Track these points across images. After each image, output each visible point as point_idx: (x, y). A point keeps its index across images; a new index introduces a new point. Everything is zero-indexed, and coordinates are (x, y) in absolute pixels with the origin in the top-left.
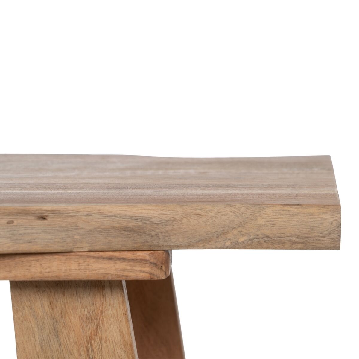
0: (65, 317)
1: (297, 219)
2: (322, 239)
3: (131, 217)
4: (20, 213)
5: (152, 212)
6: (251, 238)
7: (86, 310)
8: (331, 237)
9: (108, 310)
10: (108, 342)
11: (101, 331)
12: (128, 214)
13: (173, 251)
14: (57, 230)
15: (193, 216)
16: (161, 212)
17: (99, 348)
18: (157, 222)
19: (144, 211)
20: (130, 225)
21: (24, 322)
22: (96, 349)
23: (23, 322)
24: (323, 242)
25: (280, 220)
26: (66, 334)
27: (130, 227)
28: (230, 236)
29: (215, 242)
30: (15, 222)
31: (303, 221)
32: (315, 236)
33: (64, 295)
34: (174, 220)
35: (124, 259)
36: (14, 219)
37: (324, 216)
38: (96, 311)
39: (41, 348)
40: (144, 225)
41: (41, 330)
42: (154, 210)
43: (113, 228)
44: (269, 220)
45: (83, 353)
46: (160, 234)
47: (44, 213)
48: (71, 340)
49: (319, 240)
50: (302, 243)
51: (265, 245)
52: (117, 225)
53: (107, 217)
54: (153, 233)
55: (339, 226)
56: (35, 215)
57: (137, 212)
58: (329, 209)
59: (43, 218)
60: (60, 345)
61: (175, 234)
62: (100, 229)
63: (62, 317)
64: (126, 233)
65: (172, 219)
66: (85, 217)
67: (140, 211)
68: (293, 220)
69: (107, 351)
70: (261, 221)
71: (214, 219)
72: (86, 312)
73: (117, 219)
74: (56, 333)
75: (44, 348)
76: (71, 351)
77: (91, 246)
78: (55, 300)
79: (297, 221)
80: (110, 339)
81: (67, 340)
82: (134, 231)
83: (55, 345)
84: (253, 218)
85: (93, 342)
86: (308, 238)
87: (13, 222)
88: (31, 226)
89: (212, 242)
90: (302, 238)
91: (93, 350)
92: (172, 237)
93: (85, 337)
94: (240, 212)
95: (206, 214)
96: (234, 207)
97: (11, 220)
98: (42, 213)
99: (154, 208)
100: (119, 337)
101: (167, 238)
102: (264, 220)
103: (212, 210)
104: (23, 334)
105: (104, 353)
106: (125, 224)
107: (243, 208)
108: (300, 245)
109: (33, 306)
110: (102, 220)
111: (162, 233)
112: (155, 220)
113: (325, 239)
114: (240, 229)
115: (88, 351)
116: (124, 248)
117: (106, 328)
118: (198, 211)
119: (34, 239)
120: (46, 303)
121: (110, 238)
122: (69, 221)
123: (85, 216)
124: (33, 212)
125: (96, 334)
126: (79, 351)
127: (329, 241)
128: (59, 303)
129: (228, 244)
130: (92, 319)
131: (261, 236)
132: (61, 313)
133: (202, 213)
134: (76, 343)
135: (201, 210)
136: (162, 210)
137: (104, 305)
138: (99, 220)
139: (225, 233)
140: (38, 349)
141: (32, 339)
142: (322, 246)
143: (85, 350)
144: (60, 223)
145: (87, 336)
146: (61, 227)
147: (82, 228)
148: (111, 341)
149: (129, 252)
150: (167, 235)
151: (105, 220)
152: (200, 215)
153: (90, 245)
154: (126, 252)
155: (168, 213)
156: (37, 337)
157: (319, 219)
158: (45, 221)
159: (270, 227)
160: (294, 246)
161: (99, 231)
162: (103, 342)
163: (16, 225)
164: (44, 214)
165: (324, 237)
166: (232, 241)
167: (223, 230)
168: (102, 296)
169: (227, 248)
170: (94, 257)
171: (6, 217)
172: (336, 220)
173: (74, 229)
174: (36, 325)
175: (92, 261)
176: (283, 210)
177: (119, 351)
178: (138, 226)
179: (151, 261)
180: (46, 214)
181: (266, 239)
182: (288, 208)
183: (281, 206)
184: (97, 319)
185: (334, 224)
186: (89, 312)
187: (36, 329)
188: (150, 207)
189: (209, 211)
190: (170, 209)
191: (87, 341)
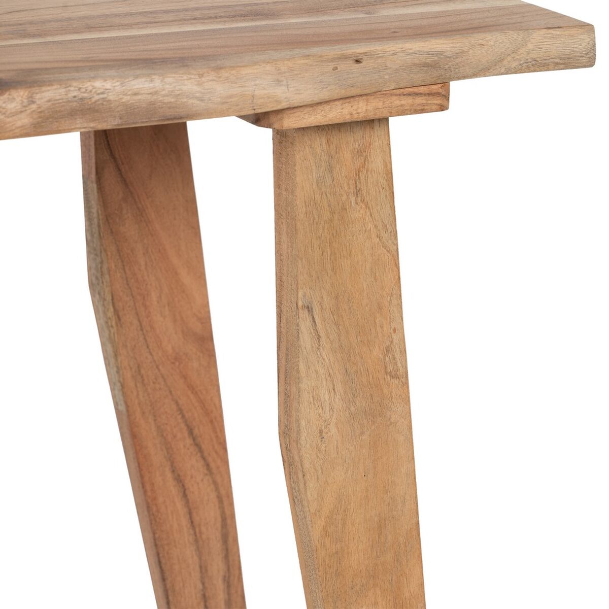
0: (339, 153)
1: (560, 42)
2: (581, 58)
3: (428, 53)
4: (340, 58)
5: (445, 46)
6: (521, 62)
7: (357, 143)
8: (588, 56)
9: (375, 141)
10: (373, 172)
11: (368, 163)
12: (426, 50)
13: (451, 82)
14: (371, 72)
15: (477, 46)
16: (452, 45)
17: (365, 180)
18: (449, 56)
19: (438, 46)
20: (428, 61)
21: (305, 161)
22: (363, 180)
23: (303, 161)
24: (581, 62)
25: (545, 43)
26: (338, 169)
27: (428, 63)
28: (505, 62)
29: (494, 70)
30: (339, 67)
31: (565, 42)
32: (575, 56)
33: (340, 131)
34: (463, 52)
35: (420, 94)
36: (337, 64)
37: (582, 37)
38: (365, 144)
39: (317, 185)
40: (440, 59)
41: (319, 167)
42: (446, 43)
43: (415, 64)
44: (537, 44)
45: (351, 186)
46: (452, 67)
47: (358, 56)
48: (343, 175)
49: (579, 60)
50: (564, 64)
51: (532, 68)
52: (417, 62)
53: (409, 54)
54: (447, 67)
55: (594, 45)
56: (352, 59)
57: (432, 47)
58: (585, 30)
59: (358, 61)
60: (333, 180)
61: (464, 66)
62: (404, 67)
63: (336, 153)
64: (425, 69)
65: (461, 51)
66: (391, 57)
67: (435, 46)
68: (556, 42)
69: (372, 181)
70: (530, 46)
71: (494, 47)
72: (357, 146)
73: (417, 55)
74: (331, 169)
75: (320, 184)
76: (342, 185)
77: (397, 85)
78: (332, 137)
79: (560, 43)
80: (375, 169)
81: (340, 175)
82: (431, 66)
83: (329, 181)
84: (524, 44)
85: (361, 174)
86: (568, 58)
87: (336, 68)
88: (351, 70)
89: (491, 70)
90: (564, 59)
91: (360, 182)
92: (461, 69)
93: (354, 170)
94: (513, 39)
95: (487, 43)
96: (508, 34)
97: (335, 66)
98: (357, 57)
99: (445, 42)
100: (383, 167)
101: (457, 70)
102: (532, 44)
103: (491, 39)
104: (302, 173)
105: (369, 184)
106: (424, 60)
107: (515, 34)
108: (562, 66)
109: (313, 145)
110: (405, 58)
111: (453, 66)
112: (448, 54)
113: (584, 58)
114: (513, 55)
115: (356, 183)
116: (423, 84)
117: (373, 159)
118: (480, 41)
119: (355, 83)
120: (324, 140)
121: (412, 75)
122: (380, 62)
123: (392, 55)
124: (350, 56)
125: (363, 167)
126: (348, 184)
127: (587, 61)
128: (335, 139)
129: (503, 70)
130: (361, 152)
131: (529, 60)
132: (336, 149)
133: (483, 42)
134: (346, 177)
135: (482, 40)
136: (452, 43)
137: (372, 137)
138: (403, 59)
139: (501, 60)
140: (315, 186)
141: (310, 177)
142: (580, 65)
143: (354, 182)
144: (373, 64)
145: (356, 169)
146: (374, 68)
147: (390, 68)
148: (376, 171)
149: (425, 87)
150: (457, 67)
151: (407, 57)
152: (483, 45)
153: (395, 84)
154: (422, 87)
155: (458, 45)
156: (314, 176)
157: (579, 40)
158: (361, 64)
159: (537, 51)
160: (556, 68)
161: (404, 69)
162: (369, 173)
163: (340, 71)
164: (359, 58)
165: (583, 57)
166: (506, 67)
167: (501, 58)
168: (371, 129)
169: (502, 74)
170: (396, 95)
171: (330, 64)
172: (592, 40)
173: (385, 69)
174: (314, 164)
175: (395, 98)
176: (548, 34)
177: (382, 181)
178: (434, 61)
179: (442, 93)
180: (361, 57)
181: (534, 62)
182: (551, 31)
183: (545, 30)
184: (365, 151)
185: (591, 44)
186: (359, 145)
187: (314, 167)
188: (442, 41)
189: (489, 40)
190: (458, 42)
191: (356, 174)
